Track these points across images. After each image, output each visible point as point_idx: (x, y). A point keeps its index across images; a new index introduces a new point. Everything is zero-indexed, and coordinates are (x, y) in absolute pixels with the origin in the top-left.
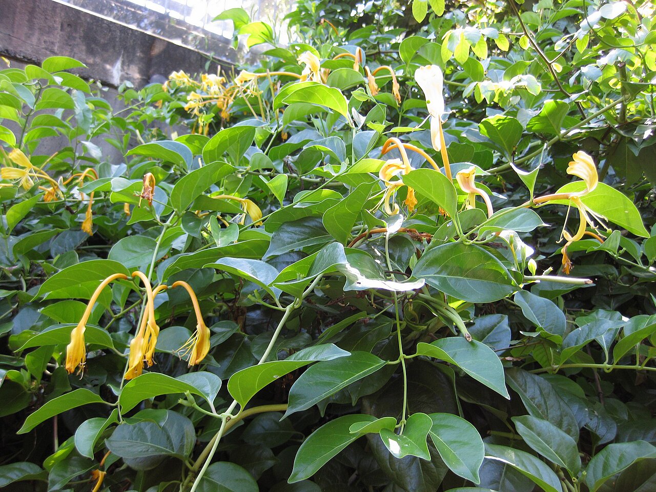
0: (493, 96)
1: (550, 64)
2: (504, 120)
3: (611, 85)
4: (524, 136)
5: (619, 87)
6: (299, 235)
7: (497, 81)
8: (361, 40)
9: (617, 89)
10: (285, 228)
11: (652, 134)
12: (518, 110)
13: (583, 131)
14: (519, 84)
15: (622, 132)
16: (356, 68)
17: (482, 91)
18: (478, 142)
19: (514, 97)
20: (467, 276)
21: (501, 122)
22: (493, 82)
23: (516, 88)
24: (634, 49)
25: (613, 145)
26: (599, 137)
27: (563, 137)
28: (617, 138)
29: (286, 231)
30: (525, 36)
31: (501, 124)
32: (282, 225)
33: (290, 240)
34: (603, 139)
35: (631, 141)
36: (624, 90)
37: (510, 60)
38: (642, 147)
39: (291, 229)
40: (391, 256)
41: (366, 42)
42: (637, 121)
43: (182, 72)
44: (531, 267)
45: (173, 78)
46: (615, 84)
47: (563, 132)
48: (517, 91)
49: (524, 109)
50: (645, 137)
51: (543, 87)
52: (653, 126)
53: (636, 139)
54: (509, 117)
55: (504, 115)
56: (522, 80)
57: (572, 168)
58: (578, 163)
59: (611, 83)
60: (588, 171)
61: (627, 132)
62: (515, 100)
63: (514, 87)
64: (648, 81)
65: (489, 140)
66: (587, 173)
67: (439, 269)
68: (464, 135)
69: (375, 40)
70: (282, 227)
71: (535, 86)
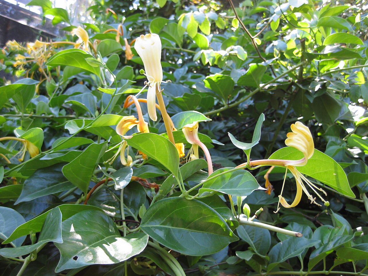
0: (214, 60)
1: (253, 39)
2: (221, 77)
3: (295, 54)
4: (235, 87)
5: (300, 55)
6: (50, 180)
7: (217, 50)
8: (132, 23)
9: (298, 57)
10: (38, 174)
11: (320, 88)
12: (231, 69)
13: (275, 85)
14: (232, 52)
15: (301, 86)
16: (118, 40)
17: (206, 56)
18: (204, 92)
19: (229, 61)
20: (189, 228)
21: (219, 79)
22: (214, 50)
23: (230, 55)
24: (309, 29)
25: (294, 94)
26: (285, 89)
27: (262, 89)
28: (296, 89)
29: (38, 178)
30: (237, 19)
31: (219, 81)
32: (36, 171)
33: (40, 186)
34: (287, 90)
35: (307, 92)
36: (303, 58)
37: (225, 36)
38: (315, 96)
39: (43, 175)
40: (125, 201)
41: (136, 24)
42: (309, 78)
43: (14, 41)
44: (245, 211)
45: (9, 45)
46: (297, 54)
47: (261, 85)
48: (230, 57)
49: (235, 69)
50: (316, 89)
51: (248, 55)
52: (321, 82)
53: (311, 91)
54: (225, 75)
55: (222, 74)
56: (234, 50)
57: (290, 140)
58: (296, 134)
59: (295, 52)
60: (306, 143)
61: (303, 86)
62: (229, 63)
63: (228, 54)
64: (319, 52)
65: (211, 90)
66: (304, 145)
67: (164, 220)
68: (194, 87)
69: (141, 23)
70: (35, 174)
71: (242, 54)
